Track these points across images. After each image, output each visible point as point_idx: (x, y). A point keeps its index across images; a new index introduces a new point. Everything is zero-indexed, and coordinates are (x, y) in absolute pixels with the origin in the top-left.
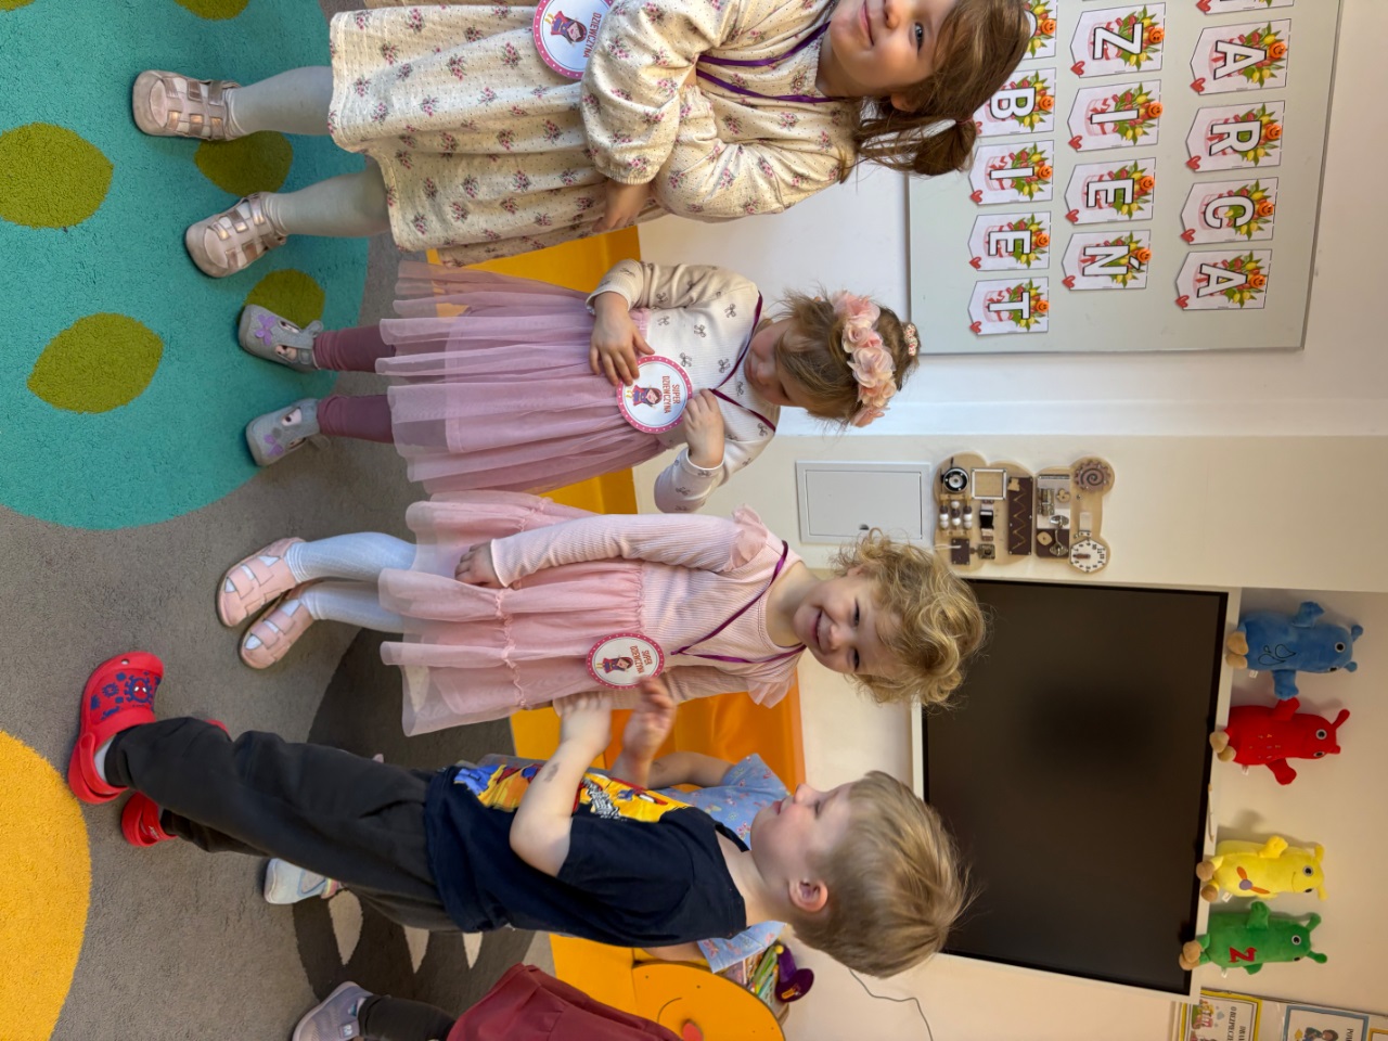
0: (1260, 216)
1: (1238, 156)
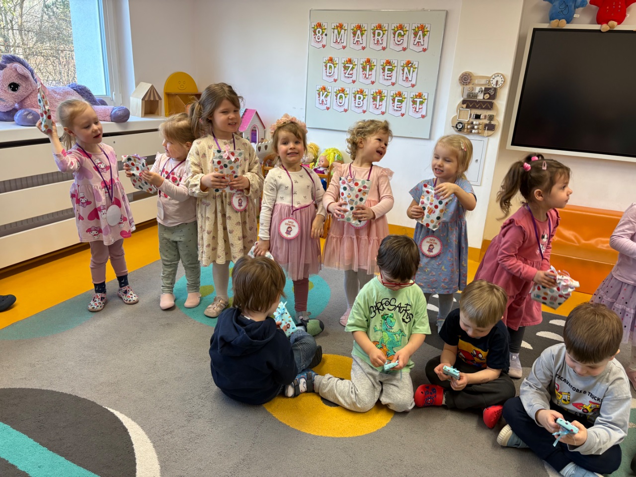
0: (402, 28)
1: (384, 35)
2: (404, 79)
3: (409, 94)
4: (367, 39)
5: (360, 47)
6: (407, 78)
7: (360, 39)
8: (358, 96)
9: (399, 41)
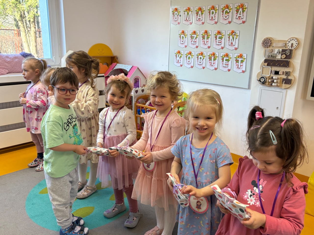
0: (228, 7)
1: (216, 14)
2: (230, 44)
3: (233, 55)
4: (206, 17)
5: (201, 22)
6: (232, 43)
7: (201, 17)
8: (199, 56)
9: (226, 17)
